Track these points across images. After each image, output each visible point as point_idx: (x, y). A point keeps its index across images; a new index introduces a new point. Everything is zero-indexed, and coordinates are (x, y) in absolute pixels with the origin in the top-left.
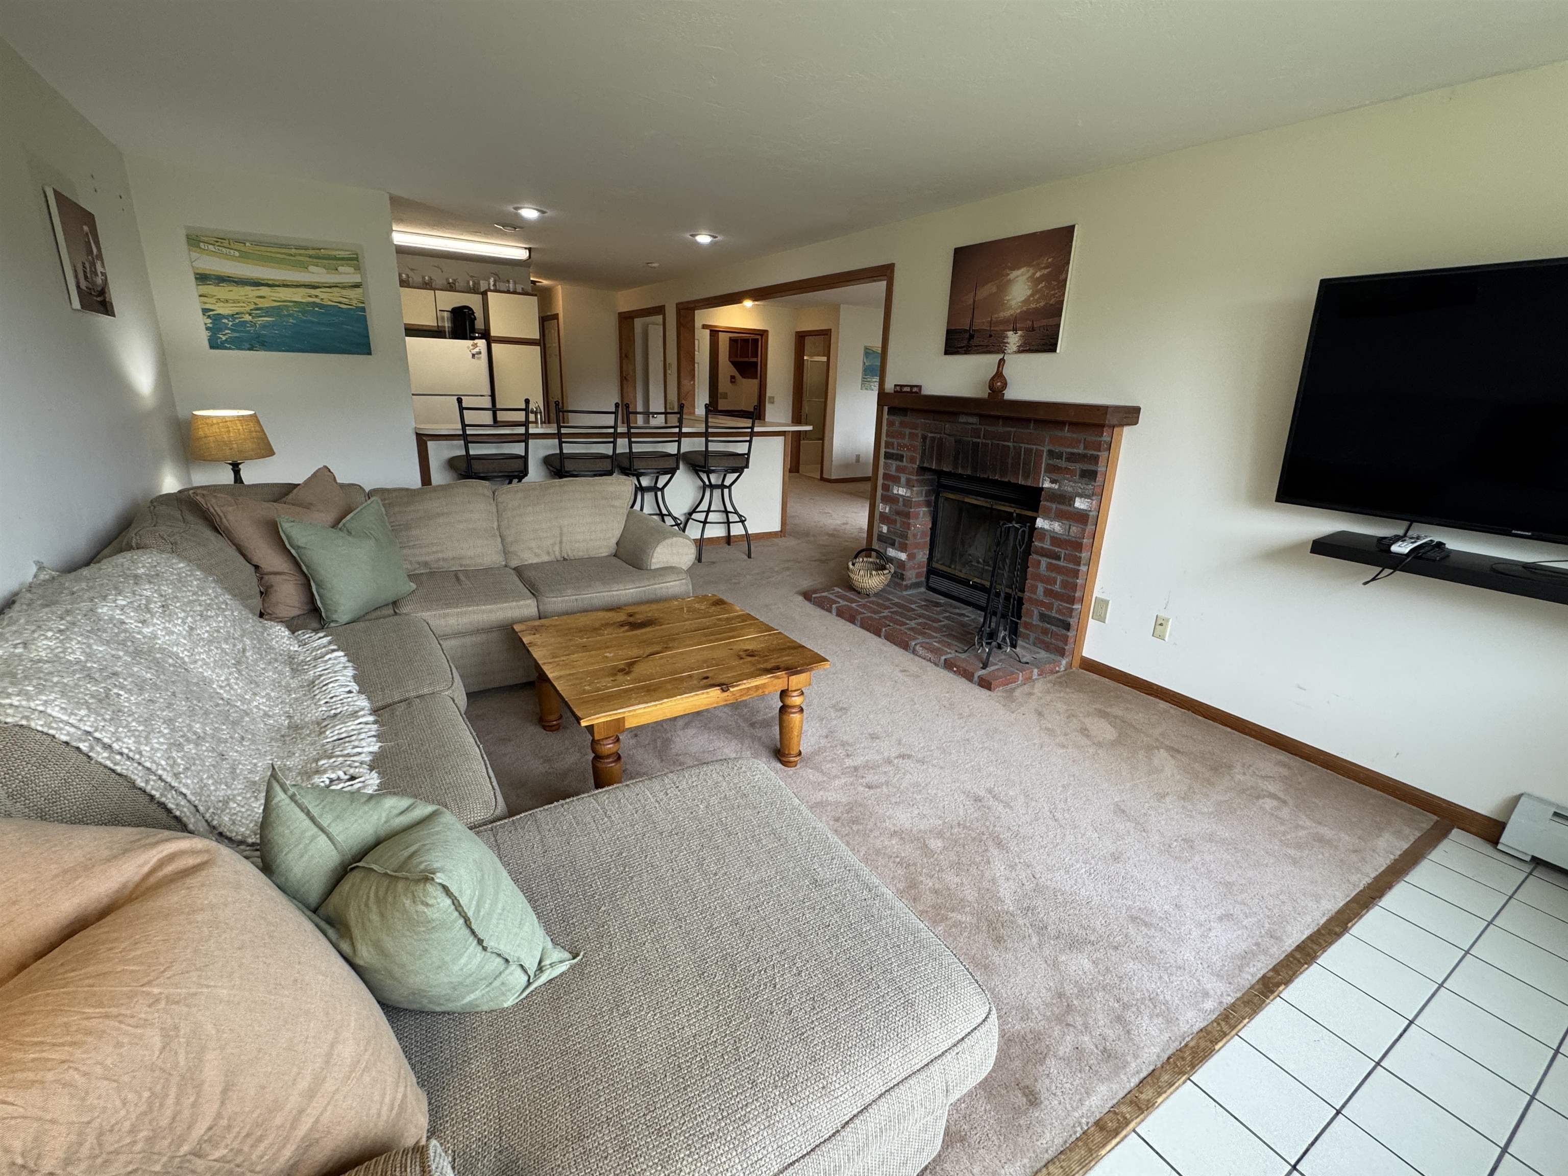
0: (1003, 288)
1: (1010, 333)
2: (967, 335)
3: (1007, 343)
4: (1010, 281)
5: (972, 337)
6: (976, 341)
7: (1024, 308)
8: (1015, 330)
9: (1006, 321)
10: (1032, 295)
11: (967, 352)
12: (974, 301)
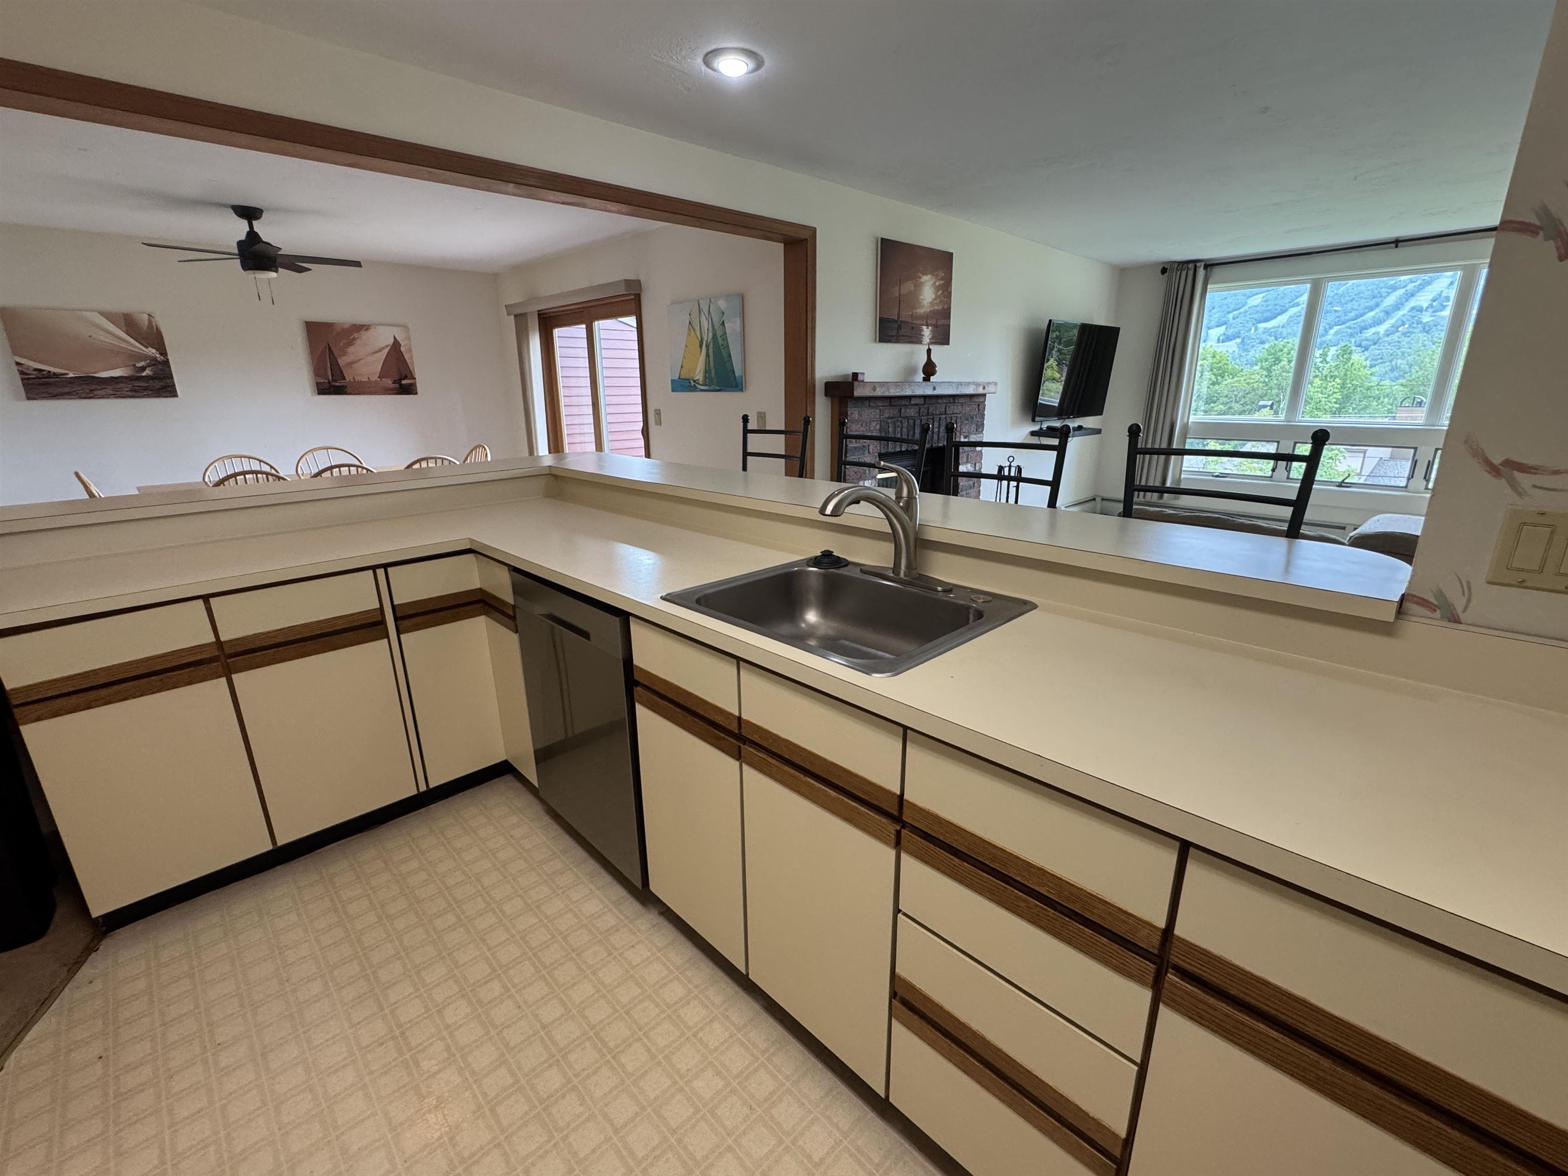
0: (918, 287)
1: (924, 327)
2: (896, 325)
3: (923, 335)
4: (921, 282)
5: (899, 327)
6: (903, 331)
7: (932, 309)
8: (927, 325)
9: (921, 317)
10: (935, 299)
11: (897, 341)
12: (900, 294)
